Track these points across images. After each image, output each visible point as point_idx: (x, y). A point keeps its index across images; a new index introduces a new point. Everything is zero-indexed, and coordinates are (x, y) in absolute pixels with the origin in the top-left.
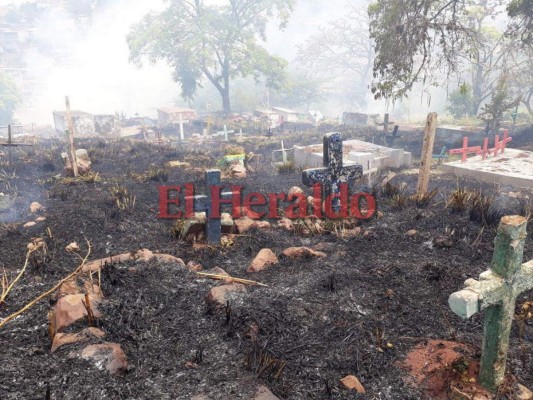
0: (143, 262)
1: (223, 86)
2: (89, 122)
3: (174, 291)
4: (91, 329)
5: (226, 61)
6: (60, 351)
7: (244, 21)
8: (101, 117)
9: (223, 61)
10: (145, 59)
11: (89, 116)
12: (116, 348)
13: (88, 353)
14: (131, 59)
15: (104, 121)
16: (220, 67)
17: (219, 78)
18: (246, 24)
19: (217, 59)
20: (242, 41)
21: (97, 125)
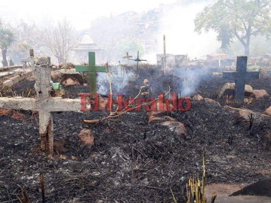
0: (197, 101)
1: (246, 42)
2: (172, 58)
3: (214, 114)
4: (168, 117)
5: (249, 27)
6: (152, 123)
7: (263, 4)
8: (178, 56)
9: (247, 28)
10: (203, 29)
11: (172, 56)
12: (181, 124)
13: (166, 124)
14: (196, 30)
15: (180, 58)
16: (245, 32)
17: (244, 37)
18: (264, 6)
19: (244, 27)
20: (261, 16)
21: (176, 60)
